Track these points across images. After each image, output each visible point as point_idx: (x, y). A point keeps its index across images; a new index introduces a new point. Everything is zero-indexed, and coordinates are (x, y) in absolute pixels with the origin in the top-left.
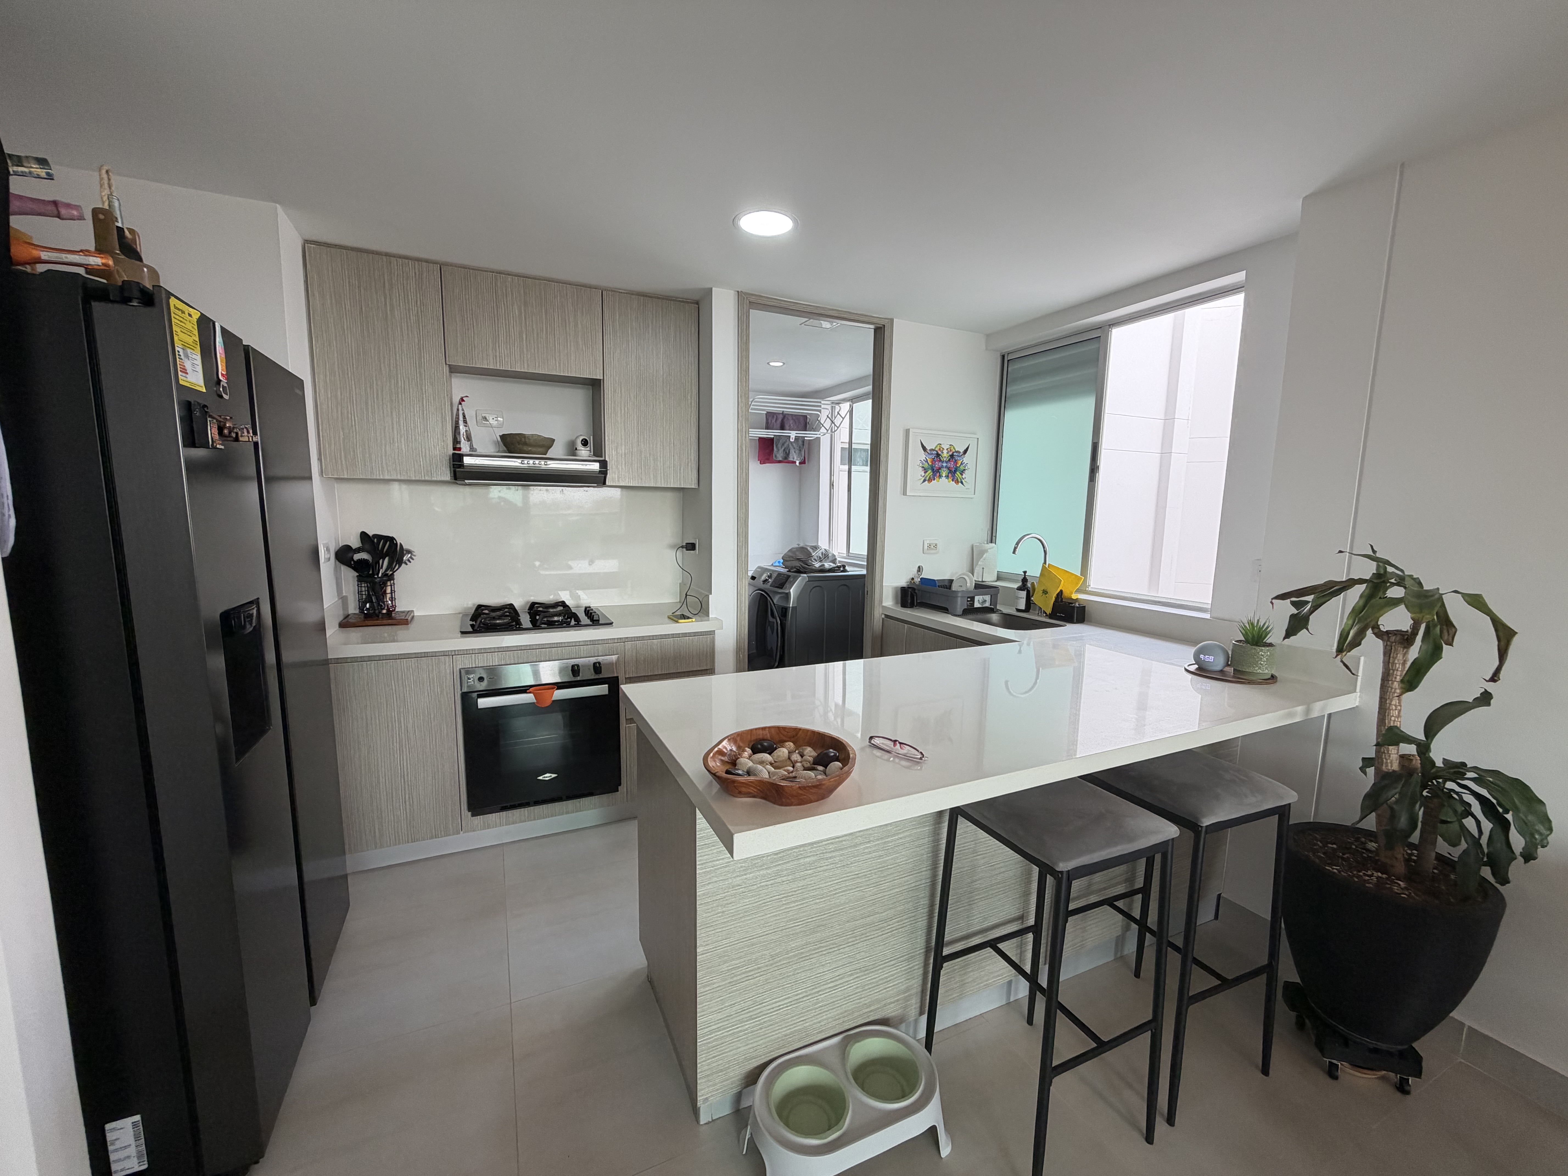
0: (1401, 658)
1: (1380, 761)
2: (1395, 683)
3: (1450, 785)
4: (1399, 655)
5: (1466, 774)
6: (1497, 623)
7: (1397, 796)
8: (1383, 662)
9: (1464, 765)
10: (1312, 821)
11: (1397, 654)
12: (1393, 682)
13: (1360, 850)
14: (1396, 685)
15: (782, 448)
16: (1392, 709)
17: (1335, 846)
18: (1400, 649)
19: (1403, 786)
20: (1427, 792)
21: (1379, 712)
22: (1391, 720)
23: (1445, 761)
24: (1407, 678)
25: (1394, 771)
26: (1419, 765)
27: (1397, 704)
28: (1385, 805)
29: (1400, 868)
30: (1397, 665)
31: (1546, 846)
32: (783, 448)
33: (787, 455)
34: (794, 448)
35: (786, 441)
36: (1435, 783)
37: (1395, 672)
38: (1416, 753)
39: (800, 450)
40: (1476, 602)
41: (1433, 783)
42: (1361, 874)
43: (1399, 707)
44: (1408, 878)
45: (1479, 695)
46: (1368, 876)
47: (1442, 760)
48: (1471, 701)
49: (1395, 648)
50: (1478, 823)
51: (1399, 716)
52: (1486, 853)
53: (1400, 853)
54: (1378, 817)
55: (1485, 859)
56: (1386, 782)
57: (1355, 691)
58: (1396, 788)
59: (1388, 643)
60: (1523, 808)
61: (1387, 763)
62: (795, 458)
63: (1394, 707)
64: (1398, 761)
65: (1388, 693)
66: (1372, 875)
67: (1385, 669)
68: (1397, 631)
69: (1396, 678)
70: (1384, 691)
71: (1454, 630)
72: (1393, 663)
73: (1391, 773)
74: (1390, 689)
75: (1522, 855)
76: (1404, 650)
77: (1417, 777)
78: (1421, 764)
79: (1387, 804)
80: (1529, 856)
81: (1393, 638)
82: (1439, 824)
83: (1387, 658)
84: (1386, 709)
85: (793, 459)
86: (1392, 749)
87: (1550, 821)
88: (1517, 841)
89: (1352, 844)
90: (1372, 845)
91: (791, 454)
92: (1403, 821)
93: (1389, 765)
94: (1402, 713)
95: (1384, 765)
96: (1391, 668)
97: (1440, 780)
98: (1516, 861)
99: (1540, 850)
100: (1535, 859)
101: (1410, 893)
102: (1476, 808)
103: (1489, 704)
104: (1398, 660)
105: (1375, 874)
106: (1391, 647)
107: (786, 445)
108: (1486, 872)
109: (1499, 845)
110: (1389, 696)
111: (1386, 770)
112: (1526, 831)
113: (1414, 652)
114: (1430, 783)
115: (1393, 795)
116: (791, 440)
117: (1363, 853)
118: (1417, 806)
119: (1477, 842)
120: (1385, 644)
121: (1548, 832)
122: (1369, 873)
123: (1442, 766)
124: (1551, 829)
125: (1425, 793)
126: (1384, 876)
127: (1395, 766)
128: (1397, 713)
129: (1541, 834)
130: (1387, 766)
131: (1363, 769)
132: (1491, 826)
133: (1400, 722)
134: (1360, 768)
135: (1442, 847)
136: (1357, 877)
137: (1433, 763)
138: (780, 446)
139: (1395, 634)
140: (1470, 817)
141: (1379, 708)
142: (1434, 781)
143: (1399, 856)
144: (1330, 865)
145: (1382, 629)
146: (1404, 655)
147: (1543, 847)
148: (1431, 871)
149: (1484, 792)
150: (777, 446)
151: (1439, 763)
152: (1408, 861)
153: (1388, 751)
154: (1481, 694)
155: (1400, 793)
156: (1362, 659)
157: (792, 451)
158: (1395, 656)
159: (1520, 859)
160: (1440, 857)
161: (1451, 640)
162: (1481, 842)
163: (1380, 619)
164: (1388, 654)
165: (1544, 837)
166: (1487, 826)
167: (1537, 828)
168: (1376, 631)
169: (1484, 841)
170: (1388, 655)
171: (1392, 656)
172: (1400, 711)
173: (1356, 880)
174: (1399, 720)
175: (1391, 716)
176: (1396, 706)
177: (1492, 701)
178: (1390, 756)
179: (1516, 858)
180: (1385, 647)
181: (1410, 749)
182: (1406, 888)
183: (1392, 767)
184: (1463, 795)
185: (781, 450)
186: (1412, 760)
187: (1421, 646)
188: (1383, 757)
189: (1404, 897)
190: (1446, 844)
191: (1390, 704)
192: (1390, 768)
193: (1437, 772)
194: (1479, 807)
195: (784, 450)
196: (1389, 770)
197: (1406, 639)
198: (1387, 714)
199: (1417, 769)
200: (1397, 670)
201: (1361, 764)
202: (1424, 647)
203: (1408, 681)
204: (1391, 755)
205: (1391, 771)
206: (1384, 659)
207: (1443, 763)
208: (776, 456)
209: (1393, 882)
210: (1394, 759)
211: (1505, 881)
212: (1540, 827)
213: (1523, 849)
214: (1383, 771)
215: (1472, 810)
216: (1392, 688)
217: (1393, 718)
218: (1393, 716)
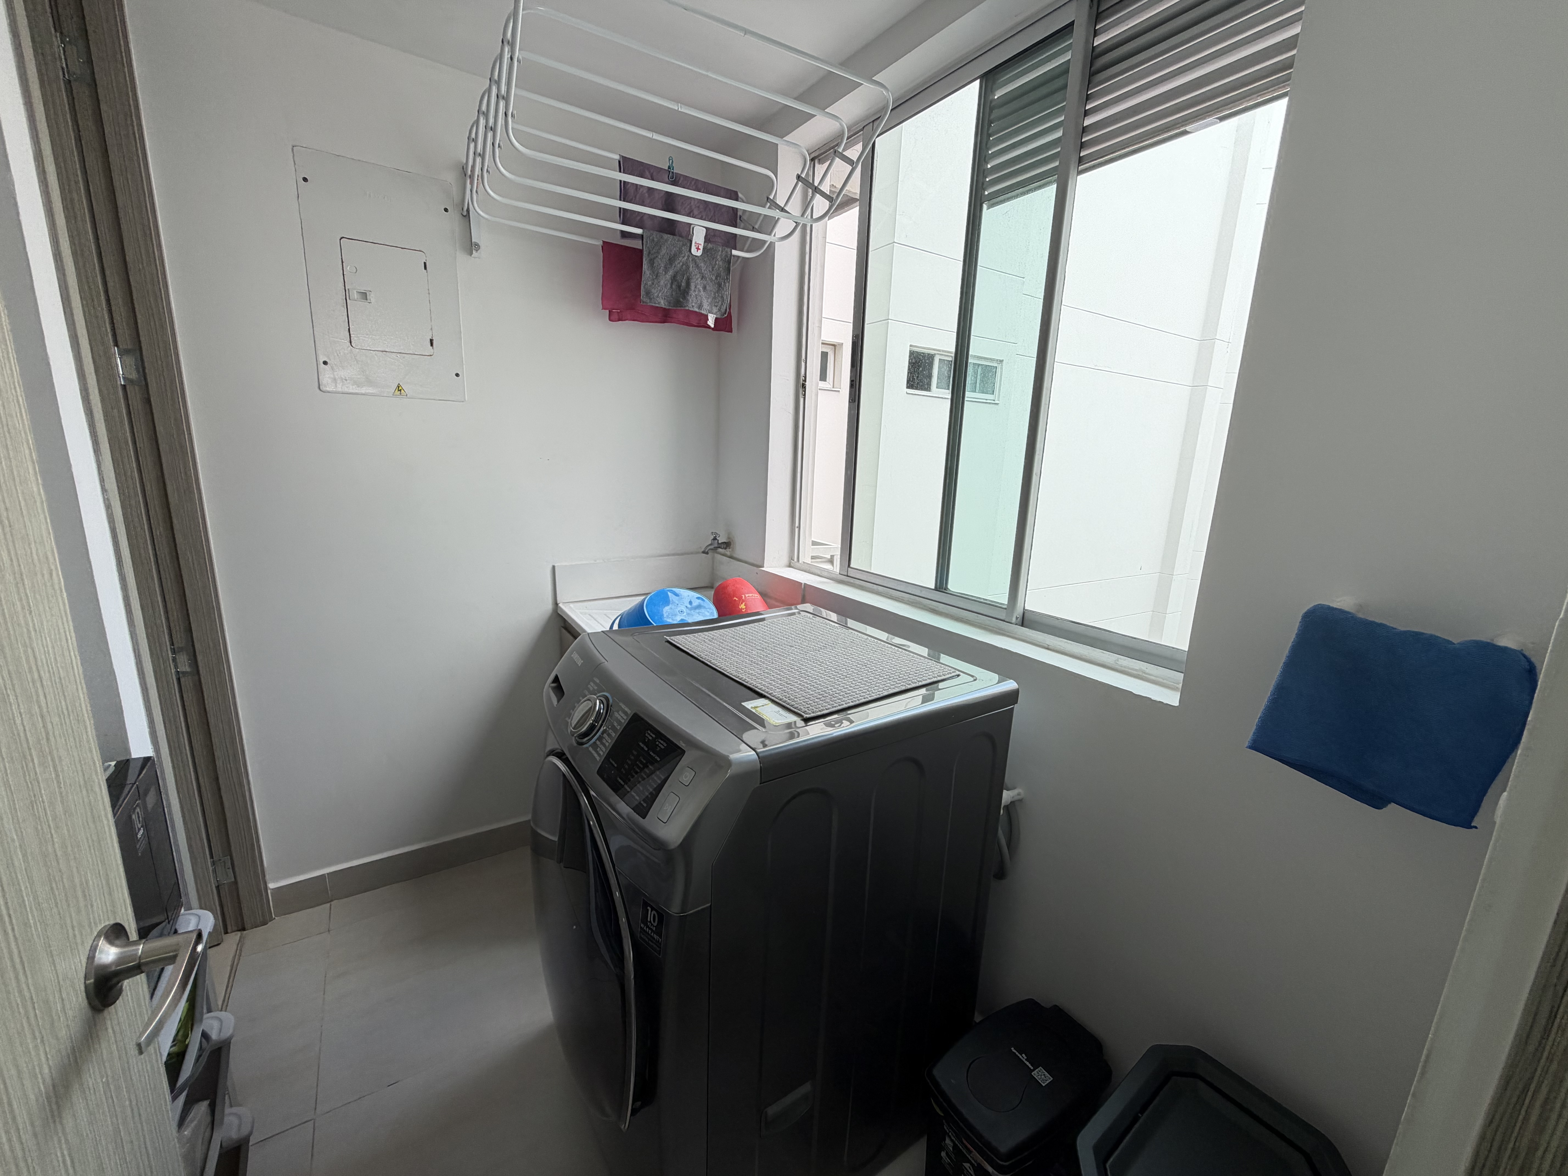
15: (666, 270)
32: (671, 273)
33: (681, 291)
34: (703, 277)
35: (680, 252)
39: (720, 285)
62: (706, 306)
85: (700, 306)
91: (692, 293)
107: (678, 264)
116: (694, 251)
138: (660, 263)
150: (652, 262)
157: (697, 284)
185: (665, 279)
195: (674, 278)
208: (648, 293)
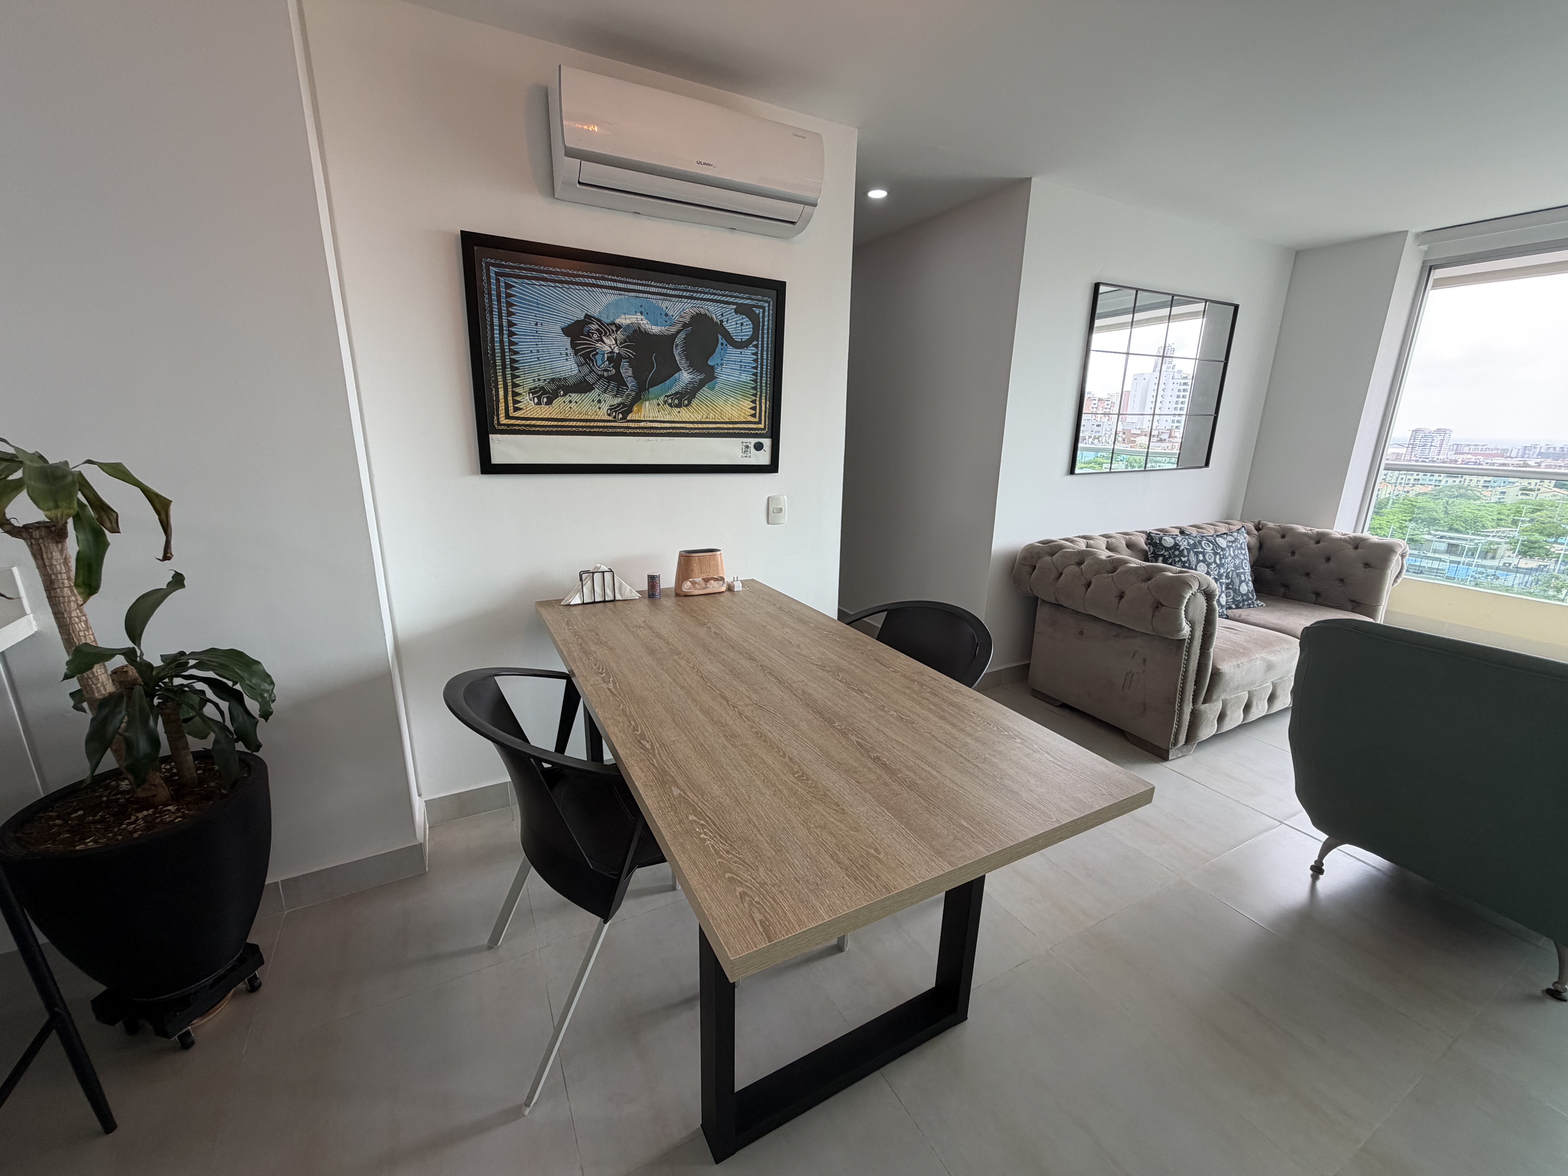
0: (59, 557)
1: (88, 689)
2: (65, 589)
3: (177, 681)
4: (54, 554)
5: (189, 662)
6: (148, 493)
7: (126, 717)
8: (38, 568)
9: (182, 654)
10: (43, 796)
11: (51, 553)
12: (62, 589)
13: (114, 798)
14: (67, 591)
16: (76, 623)
17: (80, 812)
18: (53, 546)
19: (127, 707)
20: (158, 699)
21: (60, 632)
22: (80, 636)
23: (164, 658)
24: (80, 580)
25: (111, 694)
26: (137, 675)
27: (80, 615)
28: (117, 736)
29: (164, 792)
30: (58, 567)
31: (275, 700)
36: (163, 685)
37: (59, 576)
38: (126, 663)
40: (118, 471)
41: (160, 686)
42: (124, 826)
43: (84, 618)
44: (177, 797)
45: (171, 579)
46: (131, 823)
47: (160, 658)
48: (165, 587)
49: (45, 545)
50: (216, 705)
51: (88, 628)
52: (233, 732)
53: (156, 778)
54: (115, 752)
55: (235, 737)
56: (105, 711)
57: (24, 614)
58: (120, 712)
59: (33, 541)
60: (245, 675)
61: (97, 688)
63: (77, 620)
64: (110, 681)
65: (62, 605)
66: (137, 820)
67: (44, 576)
68: (38, 523)
69: (63, 583)
70: (56, 604)
71: (114, 515)
72: (51, 565)
73: (107, 697)
74: (61, 598)
75: (261, 716)
76: (57, 547)
77: (139, 690)
78: (138, 672)
79: (119, 734)
80: (266, 714)
81: (36, 534)
82: (183, 724)
83: (40, 562)
84: (68, 625)
86: (98, 670)
87: (269, 676)
88: (253, 705)
89: (101, 796)
90: (124, 785)
92: (143, 745)
93: (102, 688)
94: (90, 622)
95: (95, 692)
96: (50, 572)
97: (167, 680)
98: (259, 724)
99: (272, 705)
100: (271, 713)
101: (183, 812)
102: (210, 694)
103: (183, 586)
104: (56, 560)
105: (140, 815)
106: (39, 545)
108: (240, 747)
109: (241, 717)
110: (65, 607)
111: (101, 697)
112: (257, 694)
113: (72, 545)
114: (157, 688)
115: (121, 720)
117: (119, 798)
118: (151, 723)
119: (223, 727)
120: (30, 544)
121: (272, 687)
122: (133, 818)
123: (162, 664)
124: (272, 683)
125: (156, 701)
126: (151, 811)
127: (110, 688)
128: (84, 626)
129: (267, 691)
130: (99, 691)
131: (78, 707)
132: (227, 704)
133: (93, 634)
134: (74, 707)
135: (195, 744)
136: (120, 834)
137: (150, 666)
139: (38, 528)
140: (208, 703)
141: (59, 627)
142: (160, 684)
143: (158, 781)
144: (82, 840)
145: (16, 524)
146: (62, 551)
147: (273, 701)
148: (195, 775)
149: (211, 674)
151: (157, 662)
152: (168, 780)
153: (93, 673)
154: (173, 577)
155: (128, 714)
156: (15, 570)
158: (49, 555)
159: (262, 720)
160: (197, 755)
161: (115, 526)
162: (226, 724)
163: (7, 511)
164: (38, 555)
165: (270, 692)
166: (224, 705)
167: (263, 688)
168: (7, 527)
169: (228, 723)
170: (39, 557)
171: (45, 556)
172: (86, 622)
173: (120, 838)
174: (91, 633)
175: (78, 632)
176: (78, 617)
177: (185, 582)
178: (98, 679)
179: (257, 722)
180: (31, 546)
181: (119, 661)
182: (178, 810)
183: (105, 690)
184: (193, 684)
186: (127, 672)
187: (77, 536)
188: (90, 683)
189: (179, 821)
190: (197, 740)
191: (70, 618)
192: (104, 692)
193: (159, 673)
194: (211, 691)
196: (104, 695)
197: (56, 532)
198: (71, 631)
199: (136, 679)
200: (61, 573)
201: (72, 703)
202: (81, 537)
203: (84, 583)
204: (100, 677)
205: (107, 695)
206: (37, 564)
207: (162, 661)
209: (162, 813)
210: (104, 680)
211: (258, 747)
212: (266, 686)
213: (260, 711)
214: (97, 700)
215: (207, 696)
216: (63, 597)
217: (82, 634)
218: (81, 631)
